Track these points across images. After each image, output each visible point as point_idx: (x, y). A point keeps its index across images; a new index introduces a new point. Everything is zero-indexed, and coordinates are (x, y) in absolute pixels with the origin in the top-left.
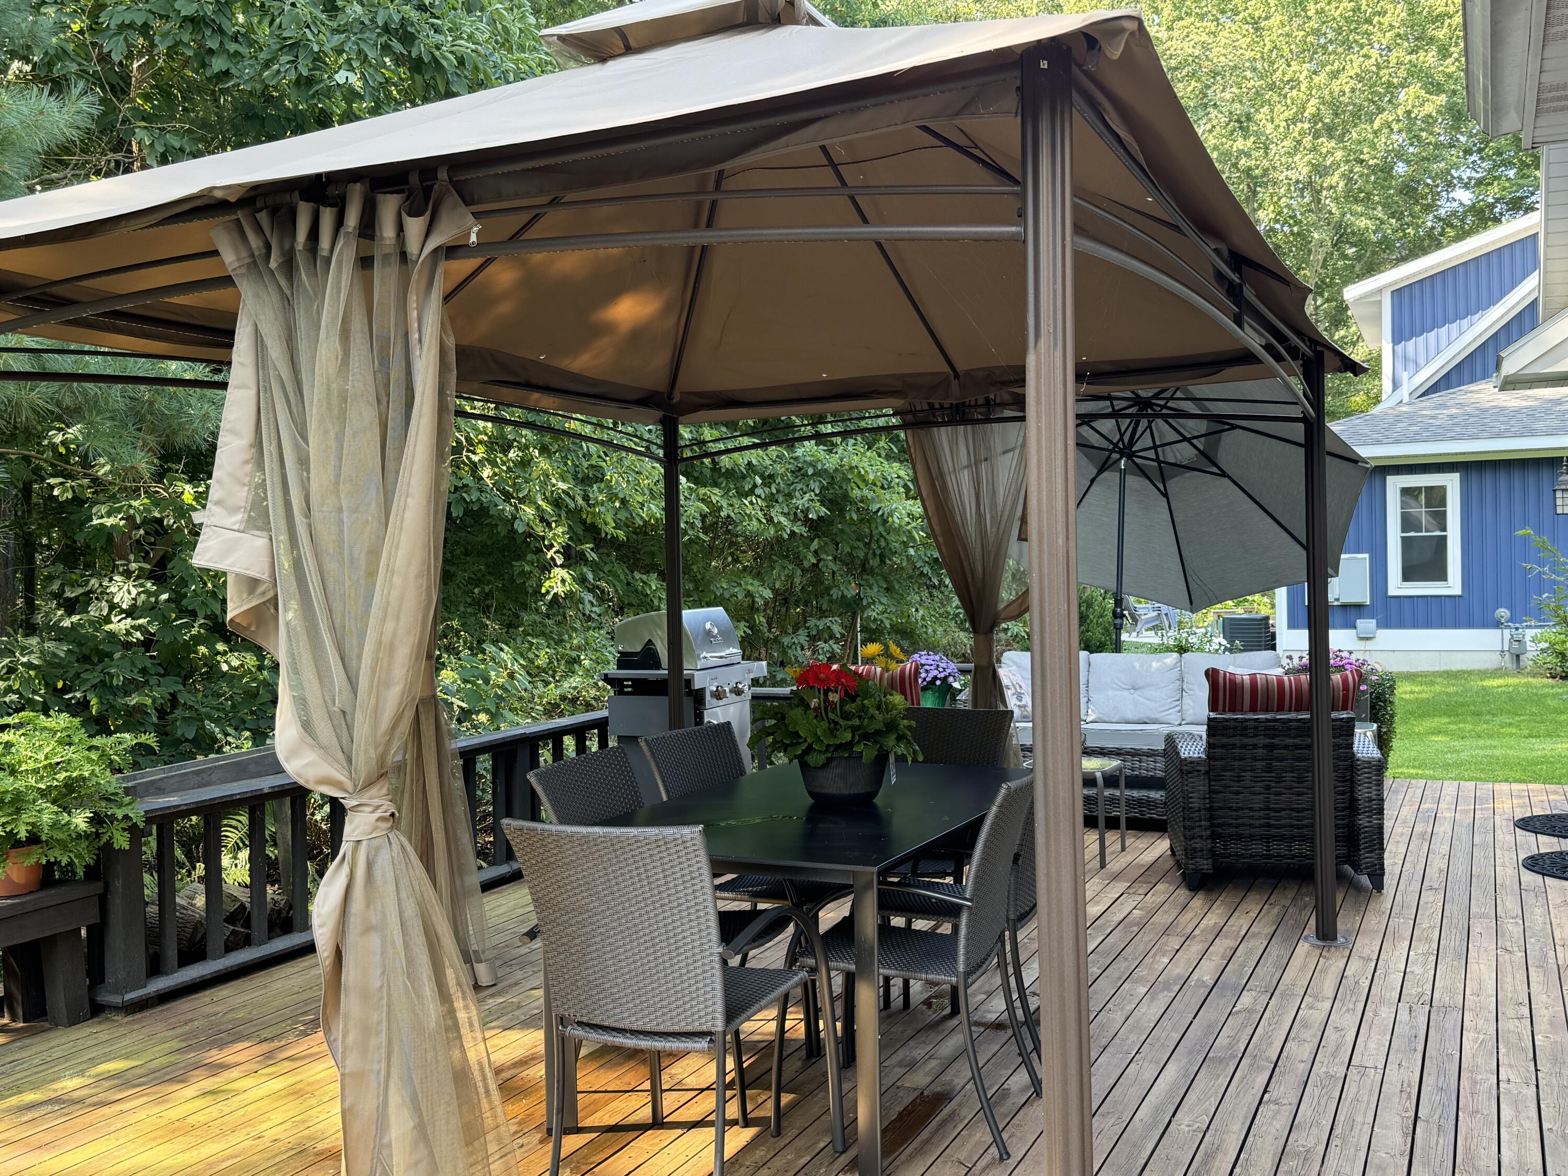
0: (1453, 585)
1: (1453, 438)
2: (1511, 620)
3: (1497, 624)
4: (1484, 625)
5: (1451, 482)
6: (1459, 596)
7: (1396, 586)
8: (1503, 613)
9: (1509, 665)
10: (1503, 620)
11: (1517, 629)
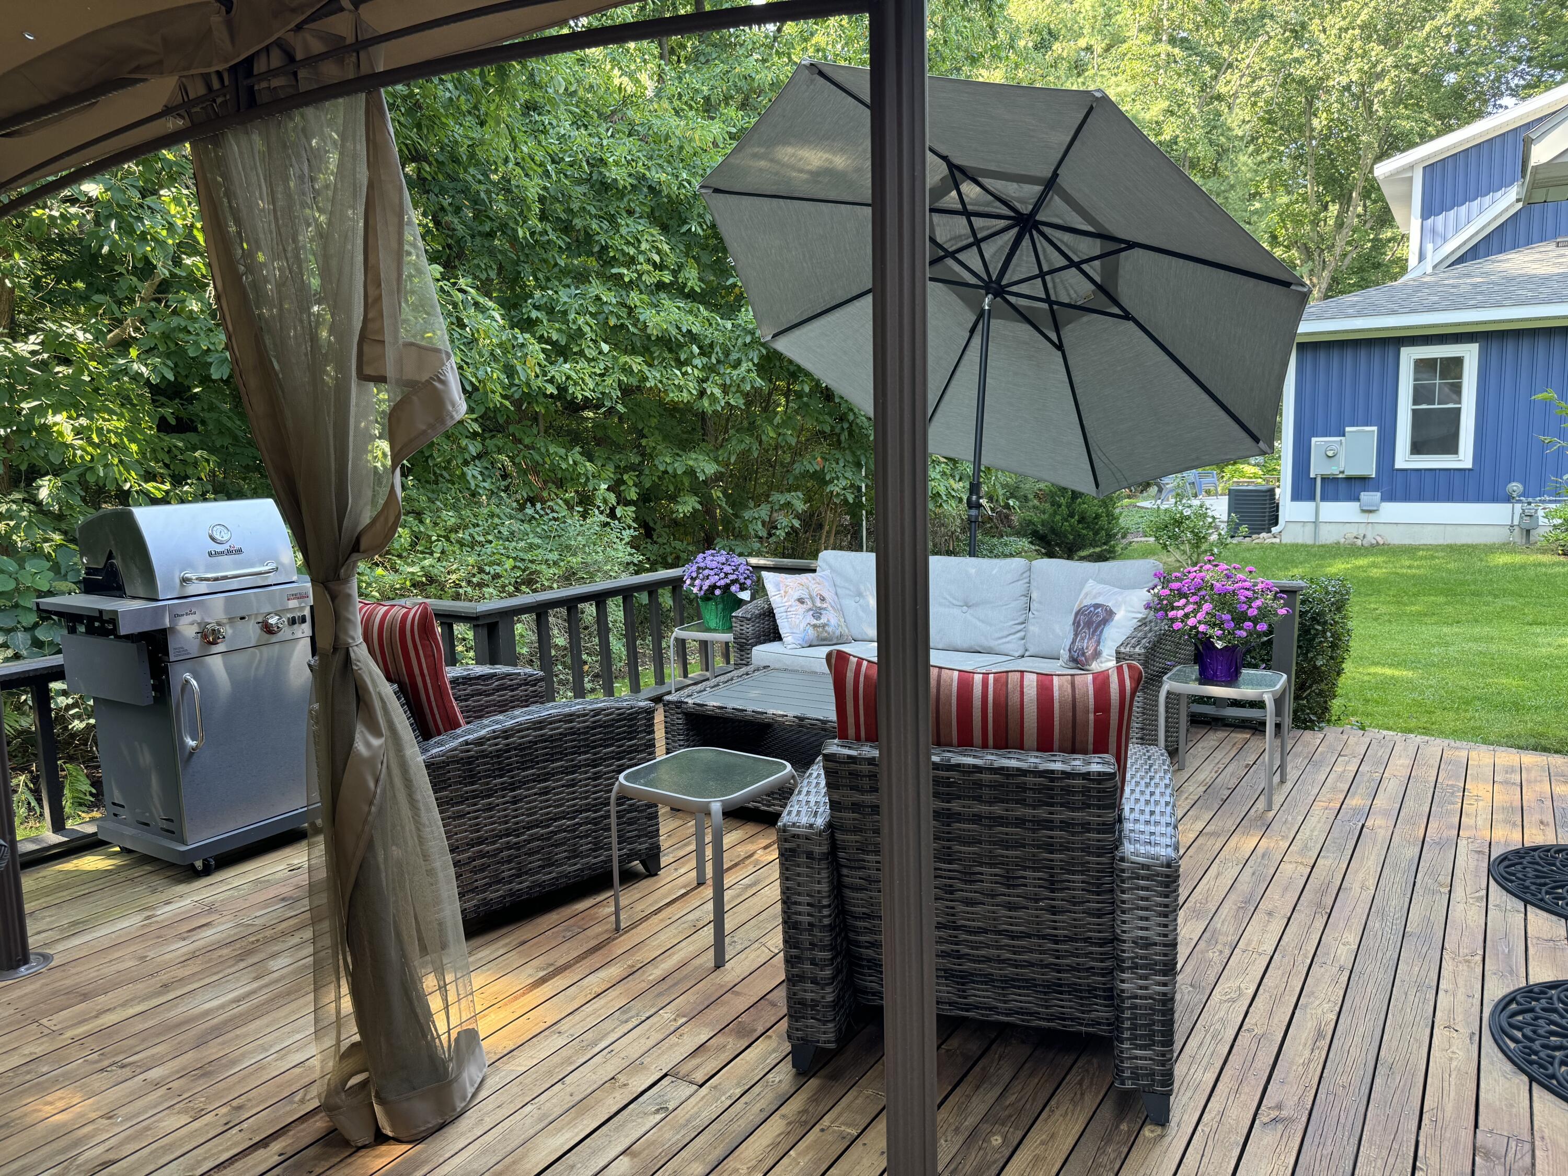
0: (1464, 458)
1: (1475, 307)
2: (1523, 495)
3: (1508, 499)
4: (1494, 499)
5: (1470, 354)
6: (1469, 470)
7: (1404, 459)
8: (1515, 487)
9: (1518, 540)
10: (1515, 495)
11: (1529, 503)
